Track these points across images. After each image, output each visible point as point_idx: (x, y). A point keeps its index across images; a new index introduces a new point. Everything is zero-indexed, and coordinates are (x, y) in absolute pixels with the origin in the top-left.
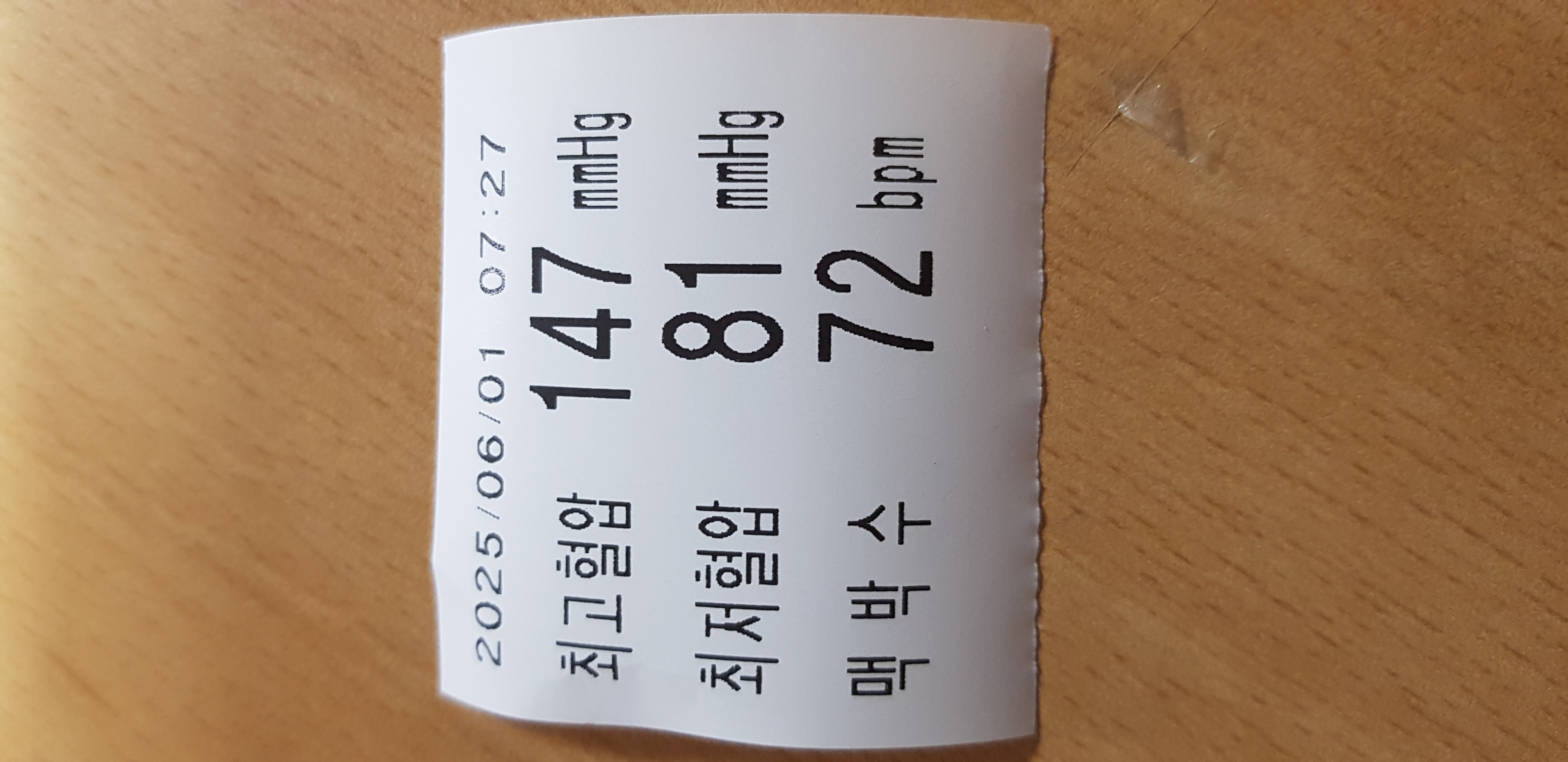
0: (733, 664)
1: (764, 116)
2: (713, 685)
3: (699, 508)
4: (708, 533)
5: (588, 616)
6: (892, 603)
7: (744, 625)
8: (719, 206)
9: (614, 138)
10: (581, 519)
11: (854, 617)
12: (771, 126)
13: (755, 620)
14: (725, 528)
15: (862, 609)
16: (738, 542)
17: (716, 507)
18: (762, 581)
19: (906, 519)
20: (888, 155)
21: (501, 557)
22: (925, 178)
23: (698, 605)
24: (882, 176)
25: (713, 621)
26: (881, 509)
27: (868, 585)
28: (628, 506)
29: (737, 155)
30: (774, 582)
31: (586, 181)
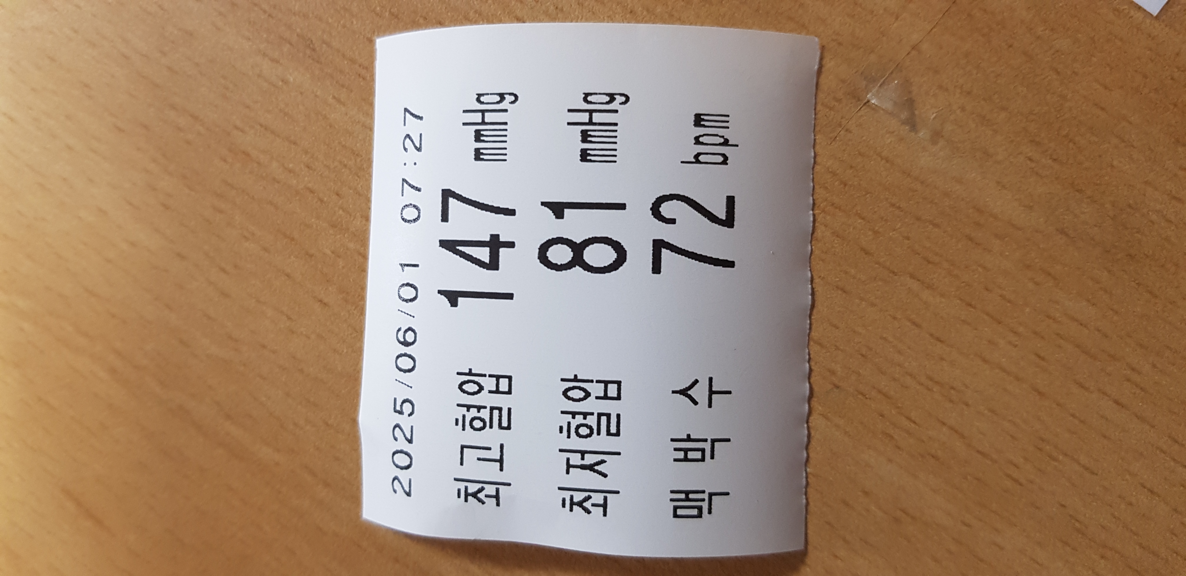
0: (587, 494)
1: (615, 96)
2: (571, 510)
3: (562, 380)
4: (569, 398)
5: (479, 459)
6: (703, 451)
7: (594, 466)
8: (581, 160)
9: (506, 111)
10: (475, 388)
11: (675, 460)
12: (620, 104)
13: (603, 462)
14: (582, 394)
15: (681, 455)
16: (591, 405)
17: (576, 379)
18: (609, 433)
19: (714, 389)
20: (704, 126)
21: (413, 416)
22: (730, 143)
23: (561, 451)
24: (699, 141)
25: (572, 463)
26: (696, 382)
27: (686, 437)
28: (510, 378)
29: (595, 124)
30: (618, 434)
31: (484, 141)
